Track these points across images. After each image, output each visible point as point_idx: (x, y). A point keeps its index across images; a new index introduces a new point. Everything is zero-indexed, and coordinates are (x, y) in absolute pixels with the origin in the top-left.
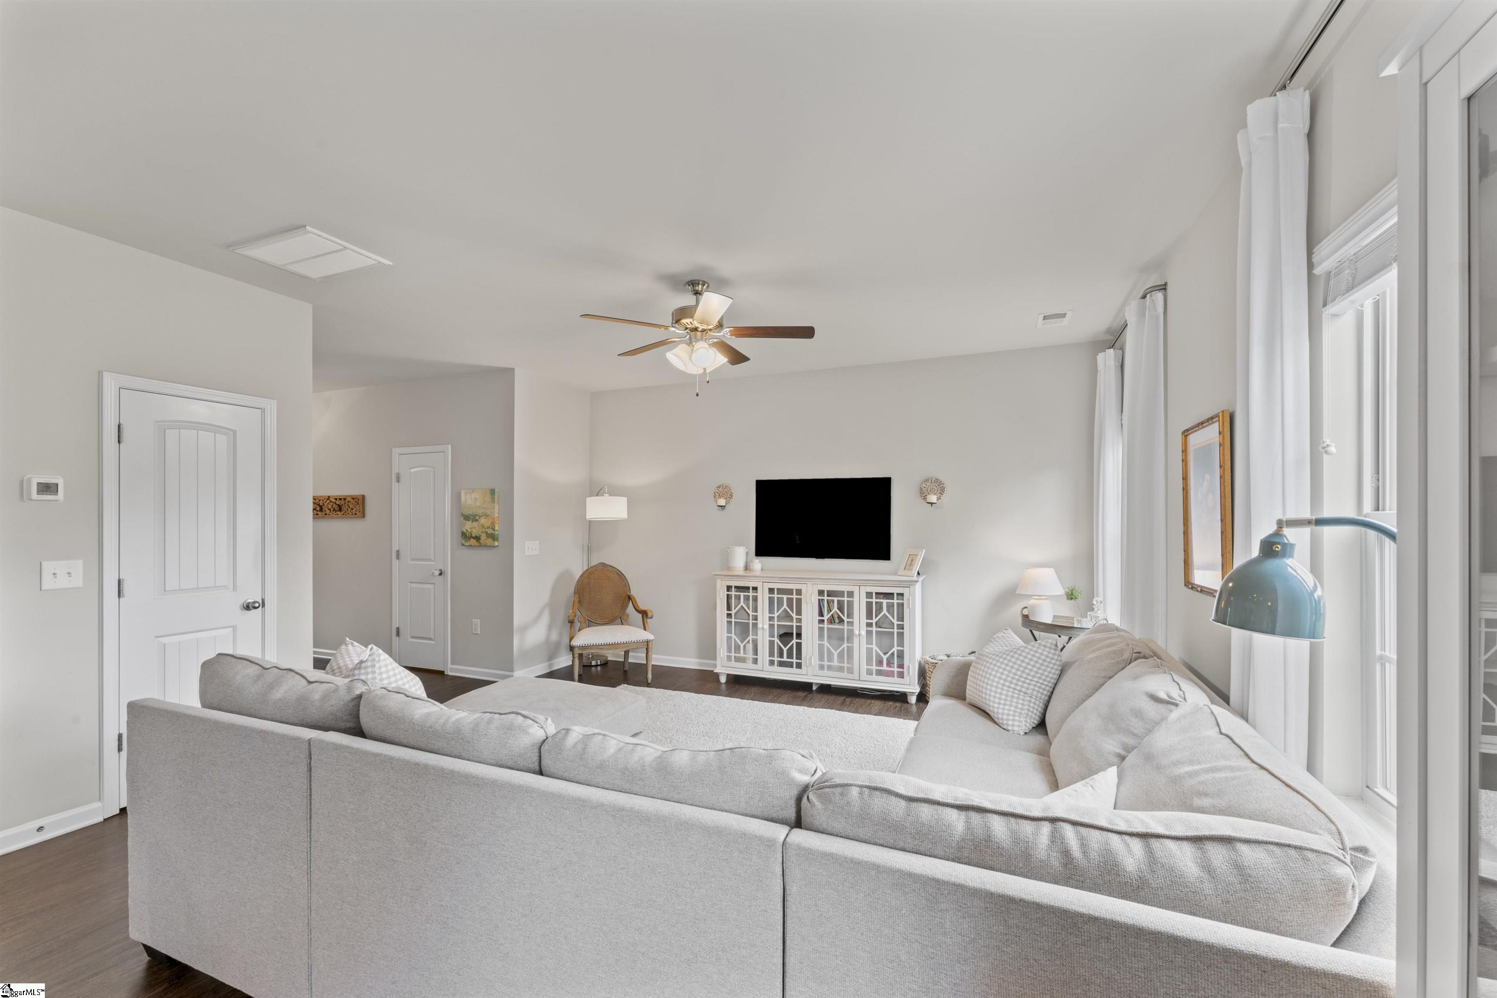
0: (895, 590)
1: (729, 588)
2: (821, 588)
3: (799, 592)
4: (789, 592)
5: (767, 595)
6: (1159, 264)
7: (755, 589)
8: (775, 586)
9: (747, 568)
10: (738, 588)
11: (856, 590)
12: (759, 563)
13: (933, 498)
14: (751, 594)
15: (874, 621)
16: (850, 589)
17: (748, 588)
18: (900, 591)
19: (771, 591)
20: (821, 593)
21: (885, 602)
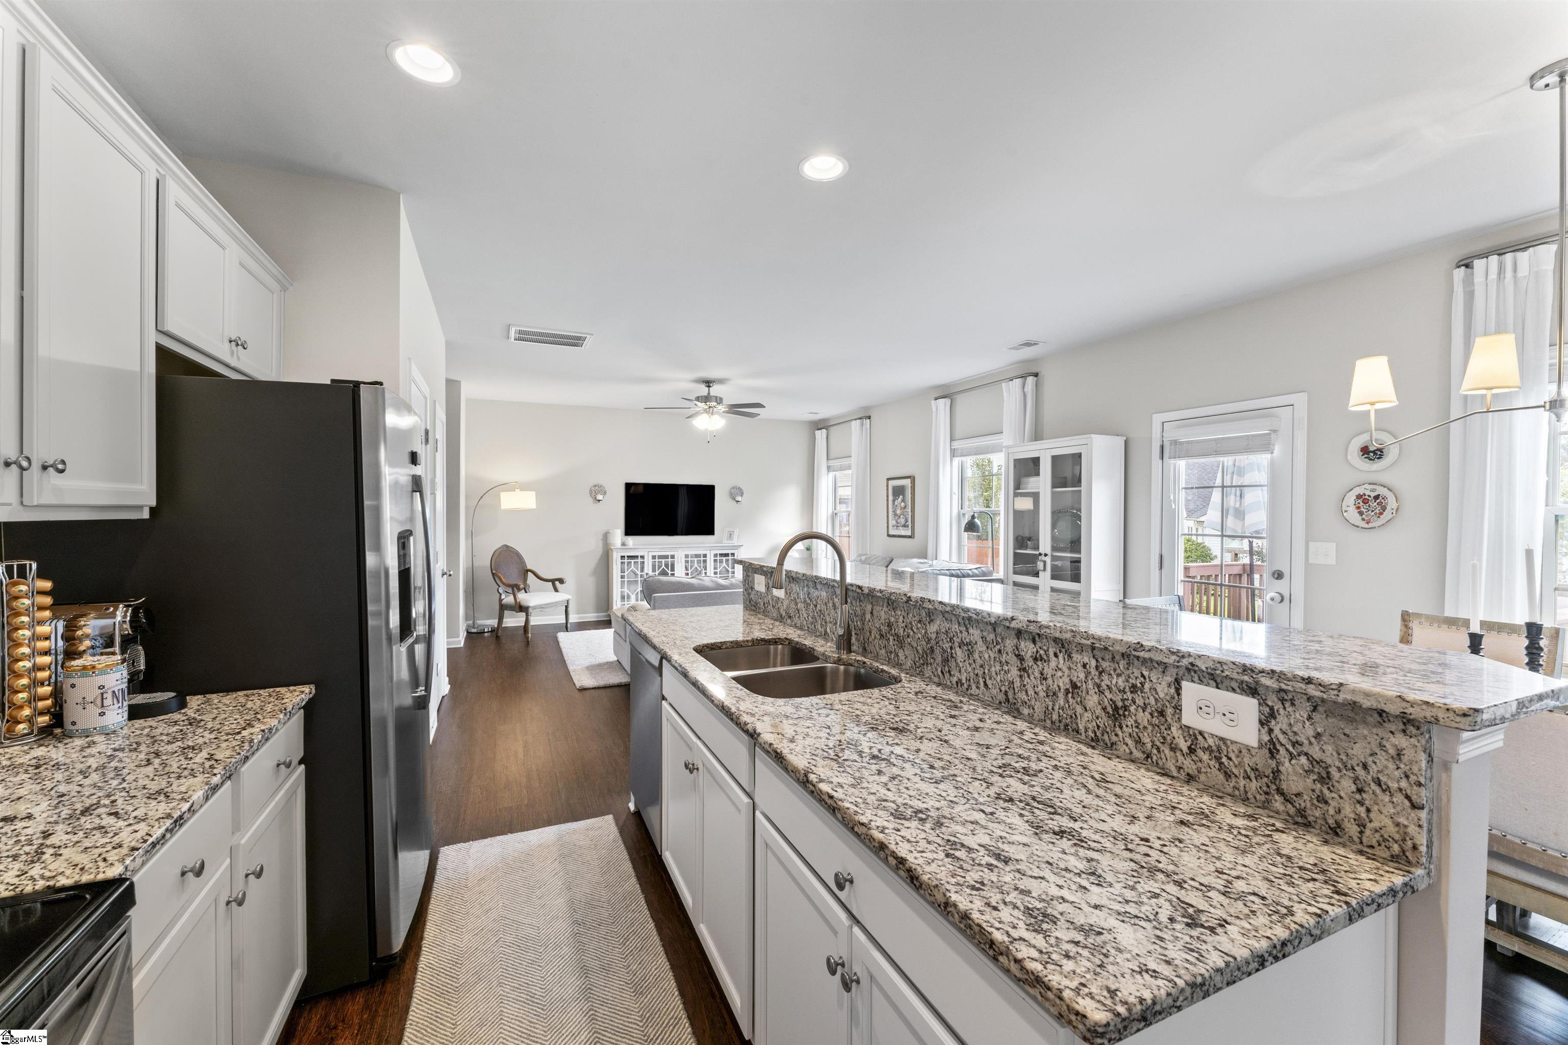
0: (730, 552)
1: (623, 557)
2: (687, 553)
3: (673, 557)
4: (666, 557)
5: (651, 560)
6: (867, 408)
7: (642, 557)
8: (657, 554)
9: (623, 544)
10: (629, 557)
11: (708, 553)
12: (632, 540)
13: (739, 498)
14: (639, 560)
15: (718, 570)
16: (705, 552)
17: (636, 557)
18: (732, 551)
19: (654, 557)
20: (687, 556)
21: (724, 559)
